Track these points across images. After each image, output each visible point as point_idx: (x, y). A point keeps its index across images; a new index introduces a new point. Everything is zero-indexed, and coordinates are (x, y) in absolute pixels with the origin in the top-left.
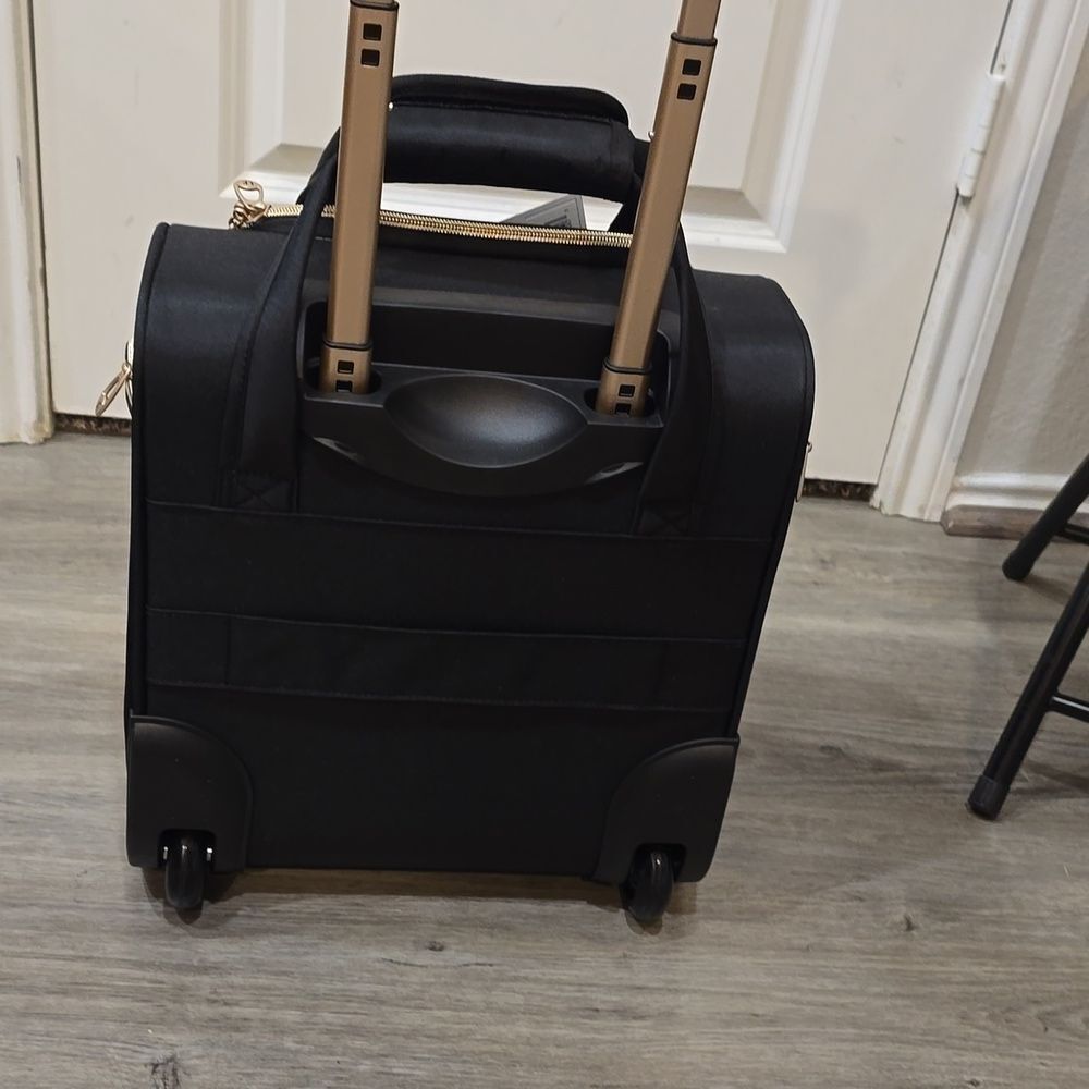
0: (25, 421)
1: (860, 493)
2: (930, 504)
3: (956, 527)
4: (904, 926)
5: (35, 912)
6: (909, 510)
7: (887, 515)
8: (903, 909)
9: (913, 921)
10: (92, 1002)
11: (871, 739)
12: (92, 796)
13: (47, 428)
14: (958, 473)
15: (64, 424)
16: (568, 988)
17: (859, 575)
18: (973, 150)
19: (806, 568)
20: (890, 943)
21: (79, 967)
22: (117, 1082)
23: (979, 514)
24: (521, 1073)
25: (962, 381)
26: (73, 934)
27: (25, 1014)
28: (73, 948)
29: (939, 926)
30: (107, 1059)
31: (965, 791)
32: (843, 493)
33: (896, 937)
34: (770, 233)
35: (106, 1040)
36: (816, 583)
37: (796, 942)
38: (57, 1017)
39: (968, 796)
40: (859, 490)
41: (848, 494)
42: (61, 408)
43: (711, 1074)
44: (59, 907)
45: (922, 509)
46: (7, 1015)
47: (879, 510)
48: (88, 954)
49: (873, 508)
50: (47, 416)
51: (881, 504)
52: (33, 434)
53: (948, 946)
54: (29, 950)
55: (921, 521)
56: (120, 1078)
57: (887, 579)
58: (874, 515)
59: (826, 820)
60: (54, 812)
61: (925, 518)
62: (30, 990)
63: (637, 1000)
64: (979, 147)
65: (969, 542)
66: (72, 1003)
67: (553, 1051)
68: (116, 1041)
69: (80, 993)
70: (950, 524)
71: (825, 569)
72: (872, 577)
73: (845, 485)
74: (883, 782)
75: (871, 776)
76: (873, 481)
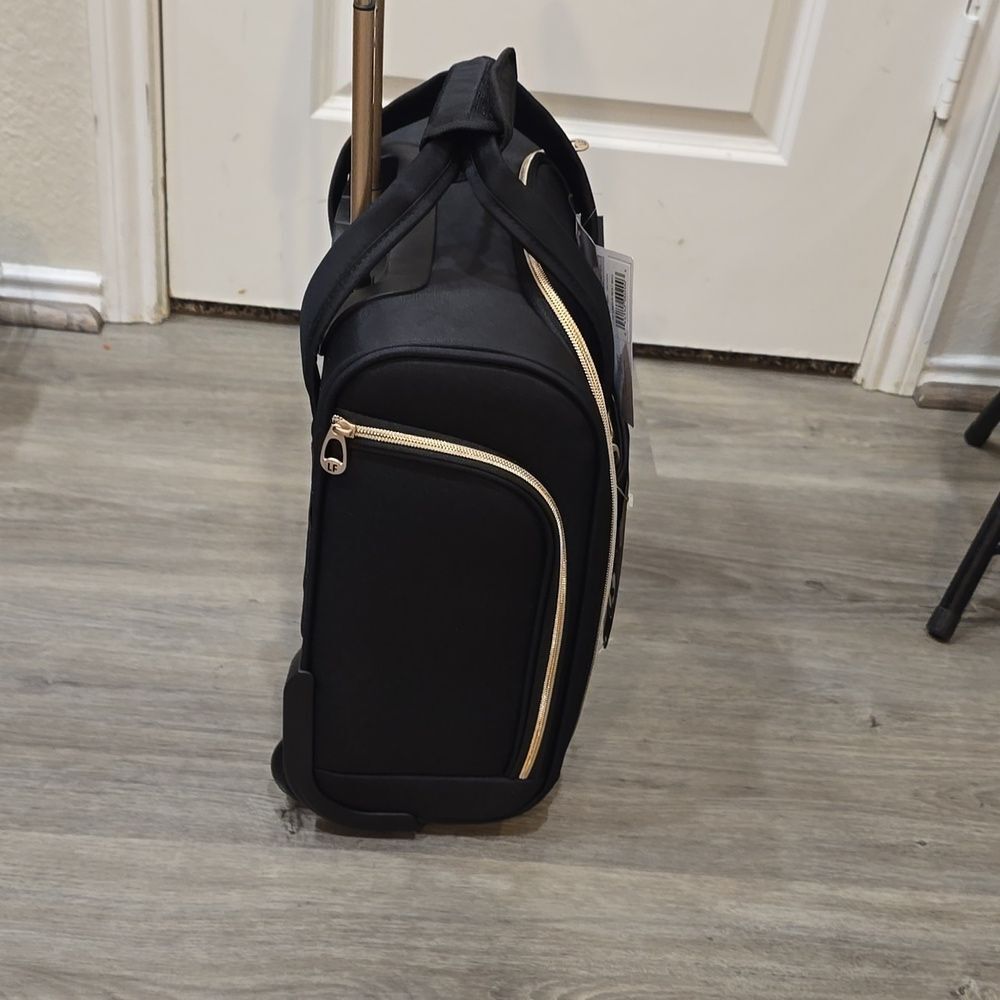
0: (148, 305)
1: (845, 371)
2: (905, 381)
3: (928, 400)
4: (870, 724)
5: (184, 696)
6: (887, 386)
7: (867, 391)
8: (870, 711)
9: (877, 720)
10: (231, 764)
11: (848, 576)
12: (223, 608)
13: (165, 311)
14: (930, 354)
15: (178, 307)
16: (599, 763)
17: (843, 440)
18: (950, 80)
19: (798, 435)
20: (859, 736)
21: (220, 737)
22: (256, 822)
23: (946, 390)
24: (564, 825)
25: (935, 276)
26: (215, 713)
27: (183, 771)
28: (216, 723)
29: (897, 724)
30: (247, 806)
31: (922, 619)
32: (831, 372)
33: (864, 731)
34: (775, 149)
35: (245, 792)
36: (805, 447)
37: (782, 734)
38: (207, 774)
39: (926, 623)
40: (844, 368)
41: (834, 372)
42: (177, 294)
43: (713, 830)
44: (203, 693)
45: (897, 385)
46: (169, 772)
47: (861, 385)
48: (227, 728)
49: (856, 384)
50: (165, 300)
51: (863, 381)
52: (153, 316)
53: (905, 740)
54: (183, 724)
55: (897, 395)
56: (259, 820)
57: (867, 444)
58: (857, 390)
59: (809, 640)
60: (194, 620)
61: (900, 393)
62: (185, 753)
63: (654, 774)
64: (955, 76)
65: (937, 414)
66: (218, 764)
67: (589, 809)
68: (253, 793)
69: (223, 757)
70: (921, 399)
71: (813, 435)
72: (854, 442)
73: (833, 364)
74: (856, 611)
75: (848, 606)
76: (857, 361)
